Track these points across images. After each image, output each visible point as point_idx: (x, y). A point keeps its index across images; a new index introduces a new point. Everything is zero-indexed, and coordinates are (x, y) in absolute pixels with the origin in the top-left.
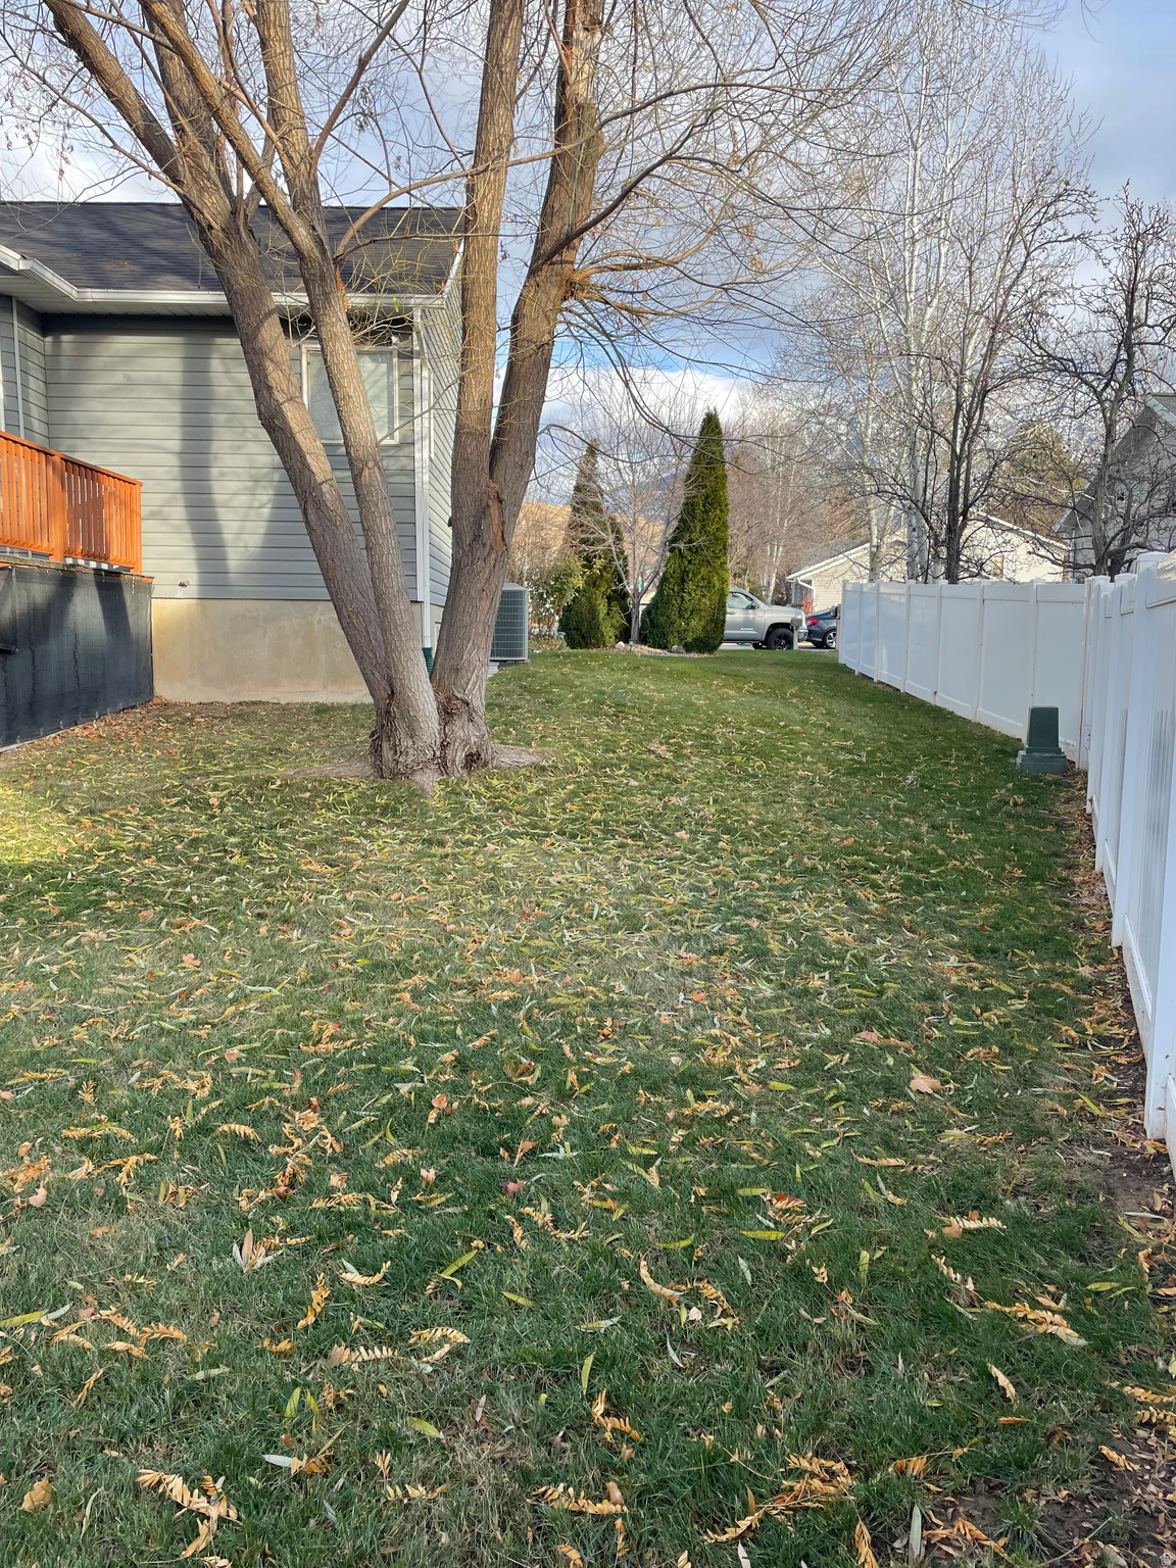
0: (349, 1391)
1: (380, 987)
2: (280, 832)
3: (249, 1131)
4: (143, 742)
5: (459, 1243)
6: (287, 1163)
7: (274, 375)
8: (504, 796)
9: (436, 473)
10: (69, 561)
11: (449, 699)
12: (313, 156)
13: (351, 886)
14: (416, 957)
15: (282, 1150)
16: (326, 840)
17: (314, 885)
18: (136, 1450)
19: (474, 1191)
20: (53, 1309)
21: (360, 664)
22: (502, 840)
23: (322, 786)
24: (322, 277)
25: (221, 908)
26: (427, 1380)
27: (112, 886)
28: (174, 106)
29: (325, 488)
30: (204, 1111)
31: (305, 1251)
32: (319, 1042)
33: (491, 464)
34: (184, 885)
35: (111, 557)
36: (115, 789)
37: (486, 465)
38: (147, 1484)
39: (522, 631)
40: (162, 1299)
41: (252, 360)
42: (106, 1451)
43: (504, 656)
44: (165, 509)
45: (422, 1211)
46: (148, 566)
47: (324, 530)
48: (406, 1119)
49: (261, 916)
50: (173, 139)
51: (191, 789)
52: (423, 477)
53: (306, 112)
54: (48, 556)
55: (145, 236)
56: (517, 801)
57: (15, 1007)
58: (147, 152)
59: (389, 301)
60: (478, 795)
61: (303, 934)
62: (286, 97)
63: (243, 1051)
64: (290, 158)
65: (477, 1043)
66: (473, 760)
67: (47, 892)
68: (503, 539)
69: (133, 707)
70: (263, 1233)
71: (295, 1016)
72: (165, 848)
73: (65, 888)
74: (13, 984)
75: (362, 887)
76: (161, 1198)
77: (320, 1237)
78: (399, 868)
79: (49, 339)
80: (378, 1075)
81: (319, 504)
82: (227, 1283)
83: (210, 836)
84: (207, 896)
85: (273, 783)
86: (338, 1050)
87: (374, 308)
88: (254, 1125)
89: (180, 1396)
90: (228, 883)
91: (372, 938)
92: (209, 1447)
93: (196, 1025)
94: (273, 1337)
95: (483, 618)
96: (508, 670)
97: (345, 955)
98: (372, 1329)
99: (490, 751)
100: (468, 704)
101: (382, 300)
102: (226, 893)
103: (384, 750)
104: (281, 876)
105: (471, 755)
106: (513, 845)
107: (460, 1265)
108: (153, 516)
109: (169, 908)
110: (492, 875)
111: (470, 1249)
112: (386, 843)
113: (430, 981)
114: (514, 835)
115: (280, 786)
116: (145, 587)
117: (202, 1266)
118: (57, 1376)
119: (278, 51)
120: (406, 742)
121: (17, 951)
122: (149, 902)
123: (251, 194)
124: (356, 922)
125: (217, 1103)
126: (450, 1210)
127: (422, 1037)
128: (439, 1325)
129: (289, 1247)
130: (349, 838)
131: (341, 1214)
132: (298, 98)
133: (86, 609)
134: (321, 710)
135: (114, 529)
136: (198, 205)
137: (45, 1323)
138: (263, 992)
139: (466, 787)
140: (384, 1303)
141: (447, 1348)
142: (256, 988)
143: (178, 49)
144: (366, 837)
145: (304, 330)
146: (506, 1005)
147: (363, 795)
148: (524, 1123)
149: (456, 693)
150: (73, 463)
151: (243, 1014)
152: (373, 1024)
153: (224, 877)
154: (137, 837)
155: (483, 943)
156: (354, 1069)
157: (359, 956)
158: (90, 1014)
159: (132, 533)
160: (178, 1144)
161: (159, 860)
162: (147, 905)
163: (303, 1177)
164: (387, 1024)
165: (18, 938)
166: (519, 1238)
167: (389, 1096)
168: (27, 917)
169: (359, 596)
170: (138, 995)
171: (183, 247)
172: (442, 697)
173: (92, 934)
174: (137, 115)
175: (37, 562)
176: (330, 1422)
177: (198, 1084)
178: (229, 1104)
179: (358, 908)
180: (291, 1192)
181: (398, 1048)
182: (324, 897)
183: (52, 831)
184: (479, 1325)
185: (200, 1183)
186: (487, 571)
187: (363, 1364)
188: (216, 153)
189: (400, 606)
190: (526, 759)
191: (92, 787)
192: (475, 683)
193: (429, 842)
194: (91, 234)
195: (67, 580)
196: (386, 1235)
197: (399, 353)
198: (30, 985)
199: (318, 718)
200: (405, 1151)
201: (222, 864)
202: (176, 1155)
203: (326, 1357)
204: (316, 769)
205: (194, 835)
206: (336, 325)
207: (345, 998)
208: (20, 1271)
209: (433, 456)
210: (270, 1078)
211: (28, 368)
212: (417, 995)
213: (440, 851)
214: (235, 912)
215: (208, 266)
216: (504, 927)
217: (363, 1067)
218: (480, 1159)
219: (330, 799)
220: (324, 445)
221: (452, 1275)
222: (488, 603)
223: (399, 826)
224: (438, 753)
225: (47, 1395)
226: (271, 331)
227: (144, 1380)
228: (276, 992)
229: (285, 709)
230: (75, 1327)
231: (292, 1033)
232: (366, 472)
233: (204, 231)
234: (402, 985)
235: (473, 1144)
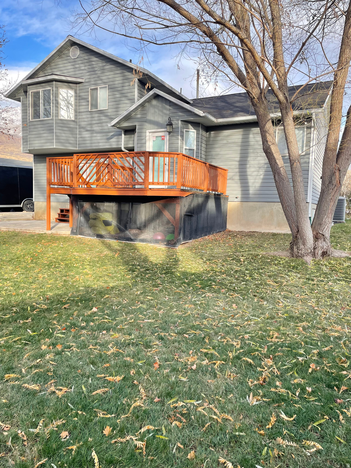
0: (282, 453)
1: (292, 324)
2: (261, 271)
3: (251, 361)
4: (223, 241)
5: (320, 415)
6: (263, 374)
7: (269, 137)
8: (335, 267)
9: (316, 163)
10: (208, 192)
11: (317, 234)
12: (286, 74)
13: (282, 290)
14: (304, 316)
15: (261, 370)
16: (275, 275)
17: (271, 288)
18: (218, 450)
19: (325, 399)
20: (197, 401)
21: (288, 221)
22: (335, 281)
23: (274, 258)
24: (286, 108)
25: (243, 292)
26: (308, 458)
27: (214, 281)
28: (247, 67)
29: (281, 169)
30: (238, 352)
31: (269, 404)
32: (272, 338)
33: (337, 159)
34: (233, 283)
35: (219, 190)
36: (215, 254)
37: (335, 159)
38: (221, 462)
39: (343, 212)
40: (226, 407)
41: (263, 134)
42: (210, 448)
43: (337, 220)
44: (234, 177)
45: (307, 401)
46: (227, 193)
47: (280, 181)
48: (302, 369)
49: (255, 296)
50: (246, 75)
51: (236, 256)
52: (312, 164)
53: (285, 61)
54: (203, 190)
55: (234, 103)
56: (340, 269)
57: (189, 312)
58: (238, 80)
59: (306, 112)
60: (326, 266)
61: (267, 303)
62: (279, 58)
63: (249, 336)
64: (279, 75)
65: (326, 349)
66: (324, 254)
67: (198, 281)
68: (340, 183)
69: (221, 232)
70: (256, 395)
71: (265, 329)
72: (228, 272)
73: (202, 280)
74: (189, 305)
75: (286, 291)
76: (226, 375)
77: (273, 401)
78: (298, 286)
79: (208, 133)
80: (291, 352)
81: (279, 174)
82: (245, 407)
83: (241, 270)
84: (239, 287)
85: (259, 256)
86: (278, 342)
87: (301, 115)
88: (253, 359)
89: (231, 438)
90: (245, 284)
91: (289, 308)
92: (239, 456)
93: (236, 325)
94: (258, 428)
95: (331, 208)
96: (337, 225)
97: (281, 312)
98: (290, 435)
99: (331, 251)
100: (324, 236)
101: (304, 112)
102: (245, 287)
103: (294, 248)
104: (261, 284)
105: (324, 252)
106: (339, 284)
107: (320, 423)
108: (230, 179)
109: (229, 290)
110: (331, 293)
111: (323, 418)
112: (294, 278)
113: (309, 325)
114: (339, 280)
115: (261, 257)
116: (226, 198)
117: (238, 400)
118: (198, 421)
119: (278, 45)
120: (302, 247)
121: (190, 296)
122: (224, 287)
123: (267, 87)
124: (284, 302)
125: (242, 350)
126: (316, 403)
127: (306, 343)
128: (312, 441)
129: (263, 401)
130: (282, 275)
131: (280, 395)
132: (283, 58)
133: (211, 205)
134: (274, 235)
135: (220, 183)
136: (251, 92)
137: (195, 404)
138: (255, 319)
139: (322, 262)
140: (294, 428)
141: (315, 449)
142: (253, 318)
143: (250, 50)
144: (287, 275)
145: (278, 124)
146: (336, 338)
147: (286, 262)
148: (343, 380)
149: (320, 232)
150: (211, 166)
151: (249, 325)
152: (290, 336)
153: (244, 283)
154: (221, 268)
155: (328, 315)
156: (284, 349)
157: (285, 313)
158: (208, 317)
159: (224, 183)
160: (231, 360)
161: (226, 275)
162: (223, 288)
163: (267, 380)
164: (295, 336)
165: (190, 293)
166: (341, 419)
167: (295, 360)
168: (193, 287)
169: (290, 201)
170: (221, 314)
171: (245, 104)
172: (315, 233)
173: (208, 294)
174: (236, 71)
175: (201, 192)
176: (276, 461)
177: (237, 344)
178: (245, 352)
179: (284, 297)
180: (264, 384)
181: (298, 345)
182: (274, 293)
183: (200, 264)
184: (326, 445)
185: (237, 374)
186: (333, 193)
187: (287, 446)
188: (257, 77)
189: (302, 204)
190: (344, 255)
191: (210, 253)
192: (327, 229)
193: (309, 279)
194: (220, 104)
195: (207, 197)
196: (294, 406)
197: (307, 127)
198: (193, 306)
199: (273, 237)
200: (301, 380)
201: (244, 279)
202: (230, 364)
203: (275, 440)
204: (272, 253)
205: (236, 269)
206: (289, 121)
207: (280, 325)
208: (189, 387)
209: (315, 157)
210: (258, 346)
211: (202, 141)
212: (304, 329)
213: (312, 283)
214: (248, 293)
215: (252, 109)
216: (335, 311)
217: (286, 349)
218: (327, 389)
219: (276, 262)
220: (282, 156)
221: (317, 425)
222: (333, 203)
223: (298, 273)
224: (312, 251)
225: (195, 426)
226: (269, 125)
227: (221, 430)
228: (259, 320)
229: (263, 234)
230: (203, 407)
231: (264, 333)
232: (295, 164)
233: (252, 99)
234: (299, 325)
235: (325, 383)
